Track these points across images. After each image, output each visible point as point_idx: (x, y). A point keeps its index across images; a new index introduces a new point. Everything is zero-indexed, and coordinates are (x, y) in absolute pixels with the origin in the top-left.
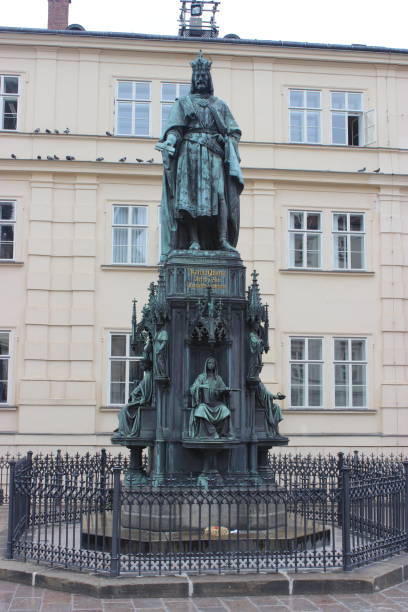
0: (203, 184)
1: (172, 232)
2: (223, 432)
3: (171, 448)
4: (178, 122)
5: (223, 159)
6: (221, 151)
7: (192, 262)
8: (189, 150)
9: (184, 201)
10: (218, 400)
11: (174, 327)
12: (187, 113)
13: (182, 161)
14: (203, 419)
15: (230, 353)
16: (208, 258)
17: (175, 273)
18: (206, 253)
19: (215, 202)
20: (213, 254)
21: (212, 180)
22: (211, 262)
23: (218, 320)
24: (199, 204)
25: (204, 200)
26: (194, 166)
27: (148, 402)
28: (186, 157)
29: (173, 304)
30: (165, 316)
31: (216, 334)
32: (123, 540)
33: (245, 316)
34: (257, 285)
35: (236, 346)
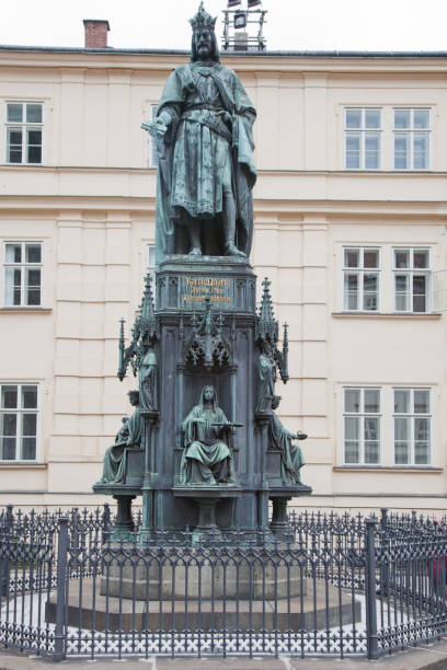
0: (204, 174)
1: (167, 236)
2: (222, 477)
3: (160, 497)
4: (174, 96)
5: (231, 143)
6: (228, 133)
7: (188, 269)
8: (187, 132)
9: (180, 195)
10: (216, 437)
11: (164, 349)
12: (184, 84)
13: (180, 146)
14: (197, 461)
15: (234, 379)
16: (208, 264)
17: (166, 282)
18: (207, 258)
19: (219, 196)
20: (215, 259)
21: (215, 168)
22: (212, 269)
23: (219, 339)
24: (199, 198)
25: (204, 193)
26: (193, 152)
27: (137, 443)
28: (183, 141)
29: (162, 320)
30: (152, 334)
31: (215, 357)
32: (71, 608)
33: (254, 335)
34: (270, 297)
35: (242, 371)
